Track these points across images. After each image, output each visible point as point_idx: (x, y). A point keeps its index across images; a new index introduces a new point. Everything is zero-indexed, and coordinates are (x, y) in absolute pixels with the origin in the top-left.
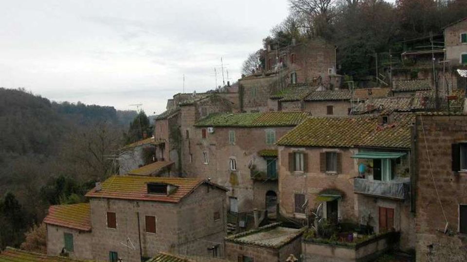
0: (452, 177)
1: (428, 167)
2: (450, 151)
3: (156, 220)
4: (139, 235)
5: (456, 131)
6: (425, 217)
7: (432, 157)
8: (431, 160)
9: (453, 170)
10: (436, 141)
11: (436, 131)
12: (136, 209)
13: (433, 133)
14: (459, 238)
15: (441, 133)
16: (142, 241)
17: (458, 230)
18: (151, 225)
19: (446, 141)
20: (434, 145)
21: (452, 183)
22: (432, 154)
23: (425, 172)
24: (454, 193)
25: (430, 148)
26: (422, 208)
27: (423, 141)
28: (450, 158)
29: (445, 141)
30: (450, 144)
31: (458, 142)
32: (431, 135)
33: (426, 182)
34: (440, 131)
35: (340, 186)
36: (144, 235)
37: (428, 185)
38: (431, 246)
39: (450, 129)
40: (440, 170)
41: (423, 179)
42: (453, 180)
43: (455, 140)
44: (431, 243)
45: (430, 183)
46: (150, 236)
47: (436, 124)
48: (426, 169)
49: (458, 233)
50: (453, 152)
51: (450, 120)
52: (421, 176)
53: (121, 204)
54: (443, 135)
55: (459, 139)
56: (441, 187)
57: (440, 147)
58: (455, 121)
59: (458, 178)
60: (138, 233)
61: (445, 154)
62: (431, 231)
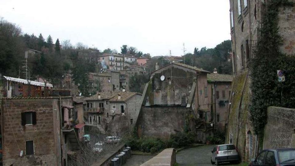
0: (22, 128)
1: (9, 125)
2: (20, 116)
5: (24, 106)
6: (8, 151)
7: (11, 120)
8: (11, 122)
9: (22, 125)
10: (13, 112)
11: (13, 106)
13: (12, 108)
14: (26, 157)
15: (16, 107)
17: (26, 154)
20: (12, 114)
21: (22, 132)
22: (11, 118)
23: (8, 128)
24: (23, 136)
25: (10, 115)
26: (7, 146)
27: (6, 112)
28: (20, 119)
29: (18, 111)
30: (20, 113)
31: (24, 111)
32: (10, 109)
33: (8, 133)
34: (15, 106)
37: (9, 134)
39: (20, 105)
40: (15, 126)
41: (7, 131)
42: (22, 130)
43: (23, 111)
44: (12, 164)
45: (11, 133)
47: (14, 103)
48: (8, 126)
49: (25, 155)
50: (22, 116)
51: (20, 101)
52: (5, 130)
54: (17, 109)
55: (25, 110)
56: (16, 134)
57: (15, 114)
58: (23, 102)
59: (25, 128)
61: (18, 118)
62: (12, 157)
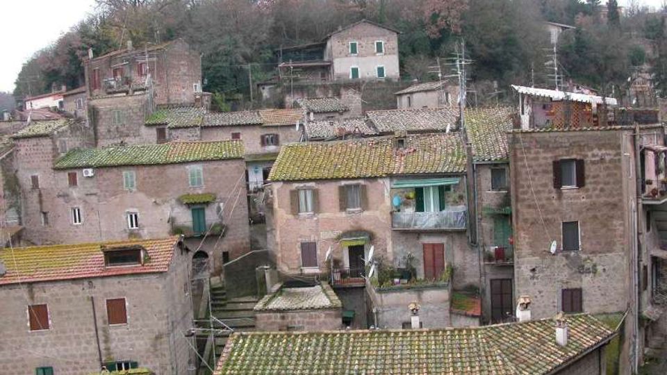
0: (554, 195)
1: (529, 187)
2: (551, 168)
3: (127, 304)
4: (96, 330)
5: (557, 148)
6: (527, 240)
7: (533, 176)
8: (533, 179)
9: (555, 187)
10: (536, 159)
11: (536, 148)
12: (88, 292)
13: (532, 151)
14: (563, 256)
15: (541, 150)
16: (102, 339)
17: (562, 249)
18: (117, 311)
19: (547, 158)
20: (533, 163)
21: (554, 201)
22: (532, 172)
23: (525, 193)
24: (556, 211)
25: (530, 166)
26: (524, 230)
27: (522, 159)
28: (551, 175)
29: (545, 158)
30: (550, 161)
31: (560, 158)
32: (530, 153)
33: (526, 203)
34: (540, 148)
35: (366, 226)
36: (105, 330)
37: (529, 206)
38: (533, 270)
39: (551, 145)
40: (541, 189)
41: (524, 200)
42: (555, 197)
43: (556, 157)
44: (534, 267)
45: (532, 203)
46: (116, 330)
47: (536, 141)
48: (526, 189)
49: (561, 251)
50: (554, 168)
51: (550, 137)
52: (521, 196)
53: (56, 289)
54: (544, 152)
55: (560, 156)
56: (543, 206)
57: (540, 165)
58: (556, 137)
59: (560, 195)
60: (94, 329)
61: (545, 172)
62: (533, 254)
